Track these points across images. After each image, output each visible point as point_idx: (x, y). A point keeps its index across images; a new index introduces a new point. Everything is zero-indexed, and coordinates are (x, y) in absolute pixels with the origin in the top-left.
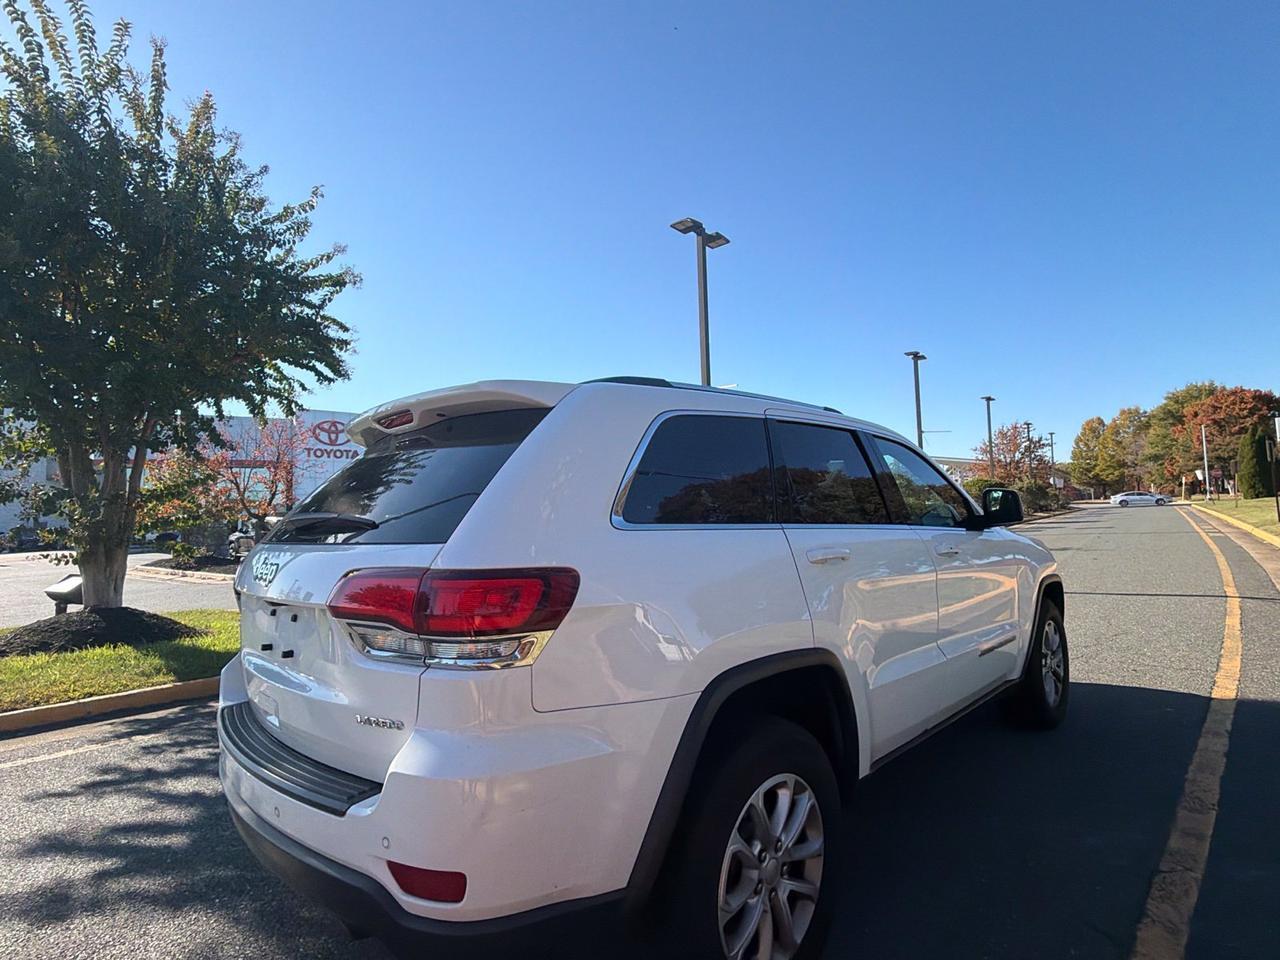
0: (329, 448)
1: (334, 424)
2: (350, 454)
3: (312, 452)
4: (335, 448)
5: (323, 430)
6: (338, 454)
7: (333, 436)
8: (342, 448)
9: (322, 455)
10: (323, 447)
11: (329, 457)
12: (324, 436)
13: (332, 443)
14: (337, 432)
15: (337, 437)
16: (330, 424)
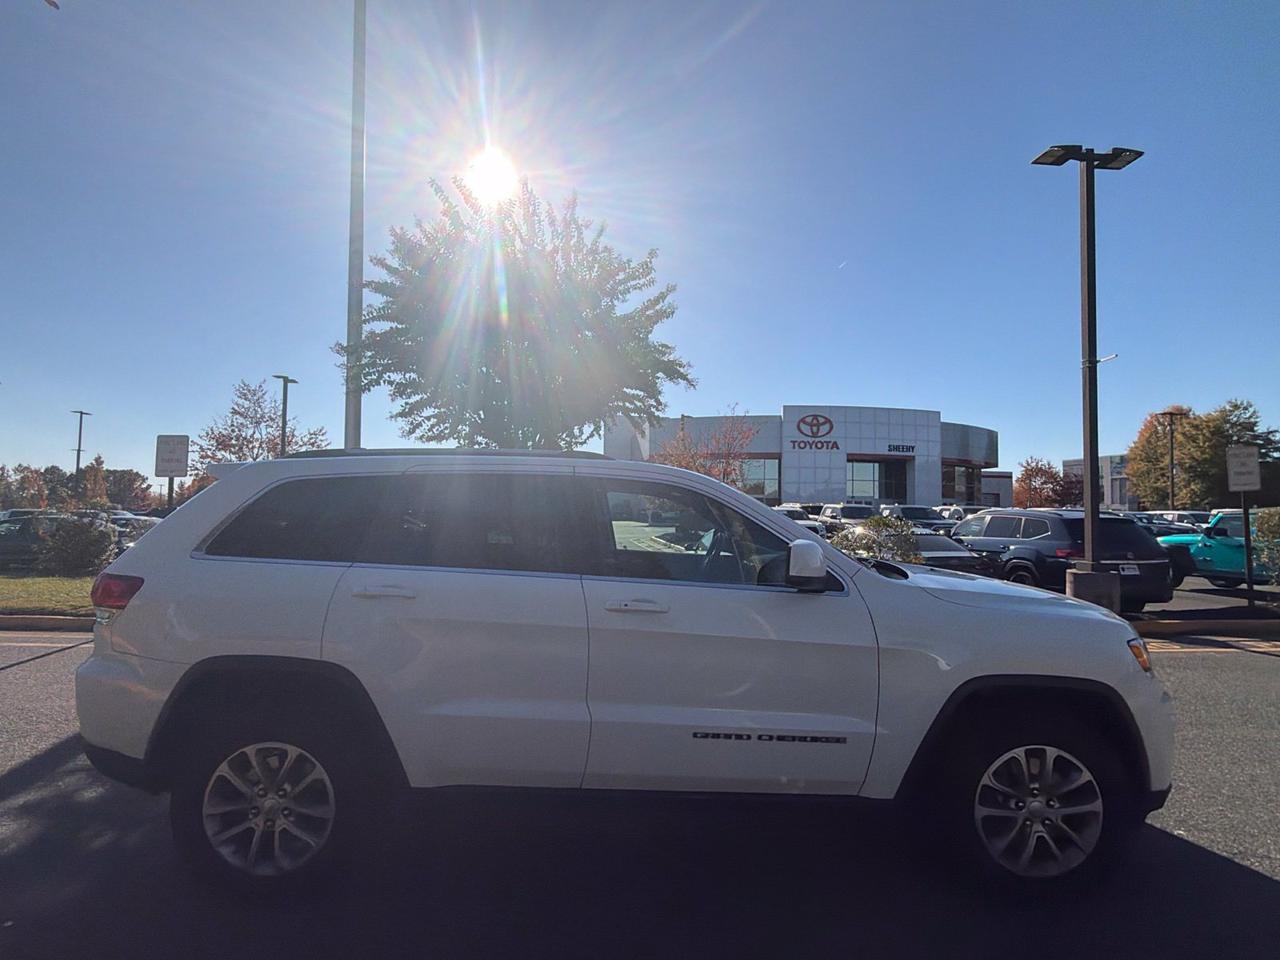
0: (811, 440)
1: (815, 417)
2: (830, 445)
3: (796, 444)
4: (817, 440)
5: (805, 422)
6: (819, 445)
7: (815, 429)
8: (823, 439)
9: (805, 446)
10: (806, 439)
11: (811, 448)
12: (805, 428)
13: (814, 435)
14: (819, 425)
15: (818, 430)
16: (811, 418)
